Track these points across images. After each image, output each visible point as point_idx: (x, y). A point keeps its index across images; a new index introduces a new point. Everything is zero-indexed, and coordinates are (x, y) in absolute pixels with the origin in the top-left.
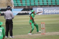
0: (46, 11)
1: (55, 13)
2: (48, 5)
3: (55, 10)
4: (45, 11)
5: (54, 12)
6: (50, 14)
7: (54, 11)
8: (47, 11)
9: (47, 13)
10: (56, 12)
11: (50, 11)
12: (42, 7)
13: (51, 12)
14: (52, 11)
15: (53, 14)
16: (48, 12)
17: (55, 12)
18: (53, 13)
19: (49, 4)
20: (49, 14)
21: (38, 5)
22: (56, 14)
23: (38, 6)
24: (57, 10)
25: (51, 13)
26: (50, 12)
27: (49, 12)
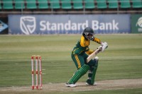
0: (44, 26)
1: (70, 32)
2: (50, 10)
3: (69, 22)
4: (41, 24)
5: (66, 29)
6: (56, 34)
7: (68, 27)
8: (48, 24)
9: (49, 29)
10: (73, 29)
11: (55, 25)
12: (33, 14)
13: (59, 29)
14: (62, 24)
15: (63, 35)
16: (50, 27)
17: (69, 29)
18: (64, 32)
19: (52, 7)
20: (52, 32)
21: (24, 7)
22: (73, 35)
23: (24, 10)
24: (75, 24)
25: (57, 31)
26: (55, 29)
27: (52, 29)
